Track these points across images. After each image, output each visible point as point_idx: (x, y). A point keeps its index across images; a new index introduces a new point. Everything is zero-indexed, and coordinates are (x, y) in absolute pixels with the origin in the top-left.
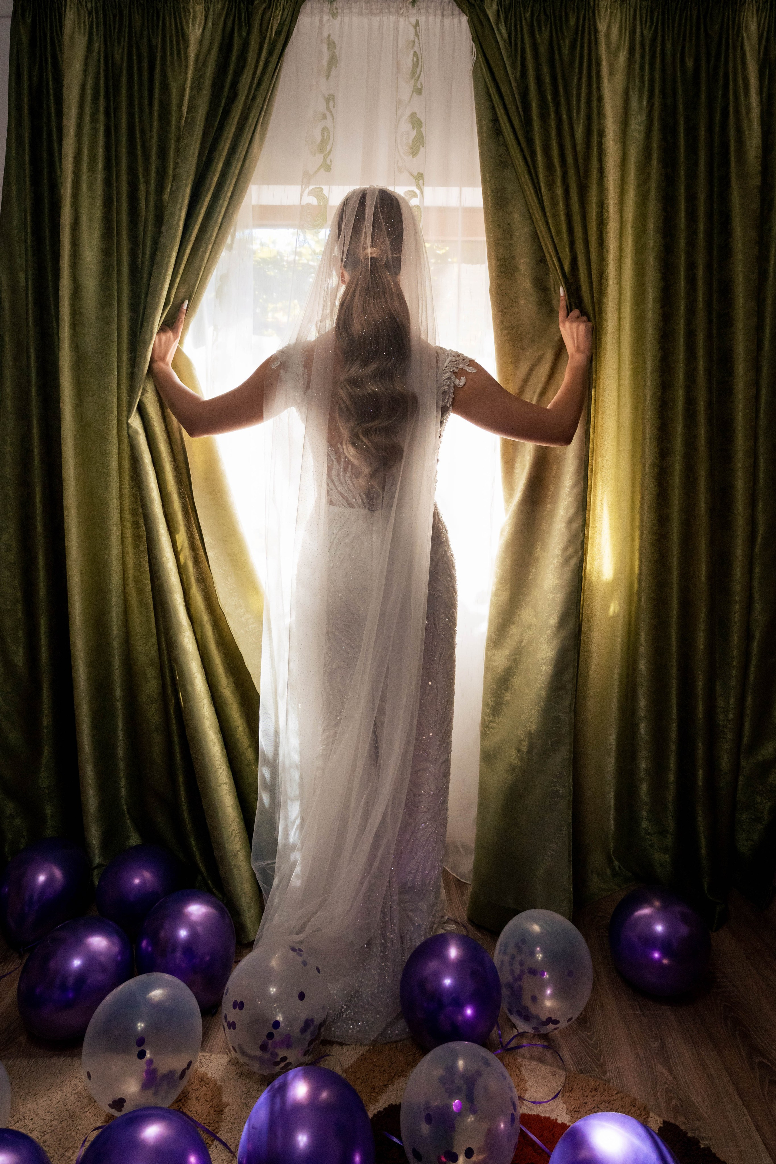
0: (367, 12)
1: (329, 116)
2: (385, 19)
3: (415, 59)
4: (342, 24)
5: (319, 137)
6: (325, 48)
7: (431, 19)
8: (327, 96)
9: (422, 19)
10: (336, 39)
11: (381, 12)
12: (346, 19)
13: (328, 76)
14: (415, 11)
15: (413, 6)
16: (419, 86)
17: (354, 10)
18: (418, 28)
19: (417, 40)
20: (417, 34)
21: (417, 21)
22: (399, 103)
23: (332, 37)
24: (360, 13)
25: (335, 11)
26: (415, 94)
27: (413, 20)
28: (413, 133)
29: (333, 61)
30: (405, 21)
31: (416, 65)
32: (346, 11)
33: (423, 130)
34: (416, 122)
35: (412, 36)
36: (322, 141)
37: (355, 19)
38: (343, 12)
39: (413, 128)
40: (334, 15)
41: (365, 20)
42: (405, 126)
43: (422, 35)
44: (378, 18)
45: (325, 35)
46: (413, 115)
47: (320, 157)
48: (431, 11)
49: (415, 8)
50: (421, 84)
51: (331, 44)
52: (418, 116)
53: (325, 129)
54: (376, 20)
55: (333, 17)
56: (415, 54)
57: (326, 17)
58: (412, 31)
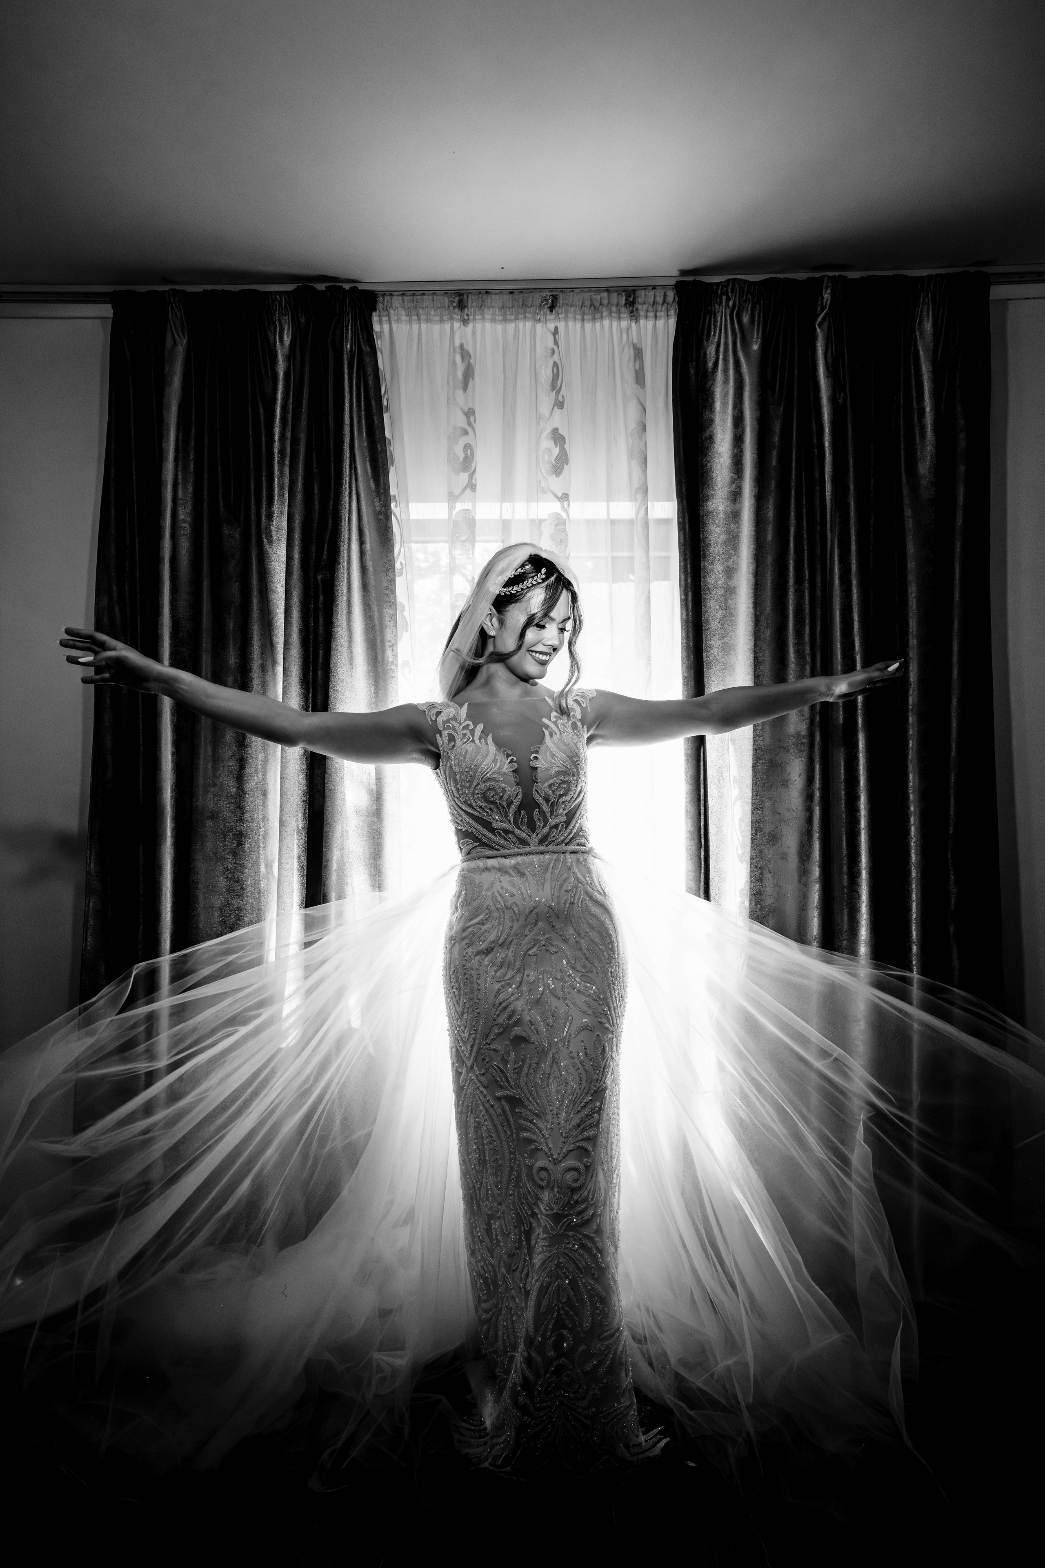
0: (501, 318)
1: (469, 430)
2: (521, 325)
3: (555, 370)
4: (474, 330)
5: (462, 456)
6: (458, 358)
7: (570, 324)
8: (466, 410)
9: (561, 326)
10: (469, 347)
11: (517, 318)
12: (479, 326)
13: (465, 388)
14: (553, 317)
15: (551, 311)
16: (561, 399)
17: (486, 316)
18: (557, 336)
19: (556, 347)
20: (556, 342)
21: (556, 328)
22: (539, 418)
23: (465, 346)
24: (493, 320)
25: (466, 318)
26: (556, 408)
27: (551, 326)
28: (556, 451)
29: (468, 373)
30: (542, 327)
31: (556, 377)
32: (478, 317)
33: (566, 446)
34: (558, 438)
35: (550, 343)
36: (466, 458)
37: (488, 325)
38: (474, 319)
39: (556, 445)
40: (465, 322)
41: (499, 327)
42: (547, 443)
43: (561, 343)
44: (513, 325)
45: (457, 343)
46: (555, 430)
47: (464, 477)
48: (570, 315)
49: (554, 312)
50: (563, 396)
51: (465, 354)
52: (560, 432)
53: (467, 446)
54: (511, 326)
55: (464, 325)
56: (555, 364)
57: (457, 325)
58: (551, 339)
